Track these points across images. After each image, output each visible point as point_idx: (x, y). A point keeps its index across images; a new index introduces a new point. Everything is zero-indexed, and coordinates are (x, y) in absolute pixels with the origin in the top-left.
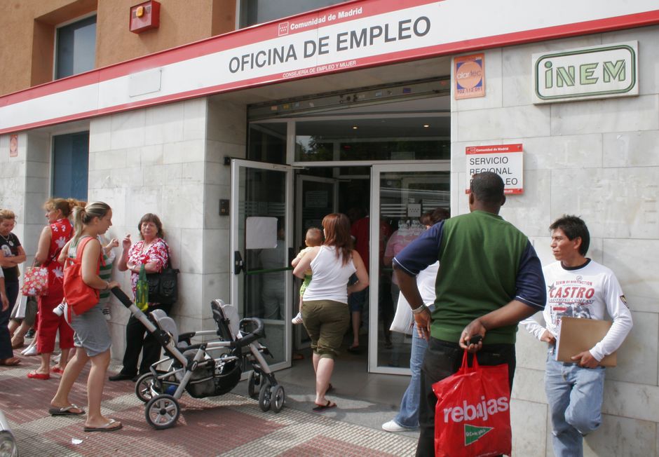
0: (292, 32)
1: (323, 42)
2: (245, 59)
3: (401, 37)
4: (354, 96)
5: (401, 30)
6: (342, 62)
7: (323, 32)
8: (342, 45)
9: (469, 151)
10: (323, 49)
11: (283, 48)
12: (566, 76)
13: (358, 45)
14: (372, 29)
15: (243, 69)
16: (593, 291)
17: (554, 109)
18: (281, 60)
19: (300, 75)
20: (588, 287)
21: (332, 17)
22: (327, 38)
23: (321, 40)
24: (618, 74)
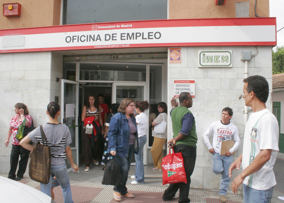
0: (98, 29)
1: (114, 36)
2: (74, 38)
3: (149, 38)
4: (117, 56)
5: (149, 36)
6: (123, 45)
7: (114, 31)
8: (123, 38)
9: (175, 82)
10: (114, 38)
11: (94, 35)
12: (210, 59)
13: (130, 39)
14: (136, 33)
15: (73, 42)
16: (231, 132)
17: (205, 69)
18: (94, 40)
19: (103, 47)
20: (230, 131)
21: (118, 26)
22: (116, 34)
23: (113, 34)
24: (226, 60)
